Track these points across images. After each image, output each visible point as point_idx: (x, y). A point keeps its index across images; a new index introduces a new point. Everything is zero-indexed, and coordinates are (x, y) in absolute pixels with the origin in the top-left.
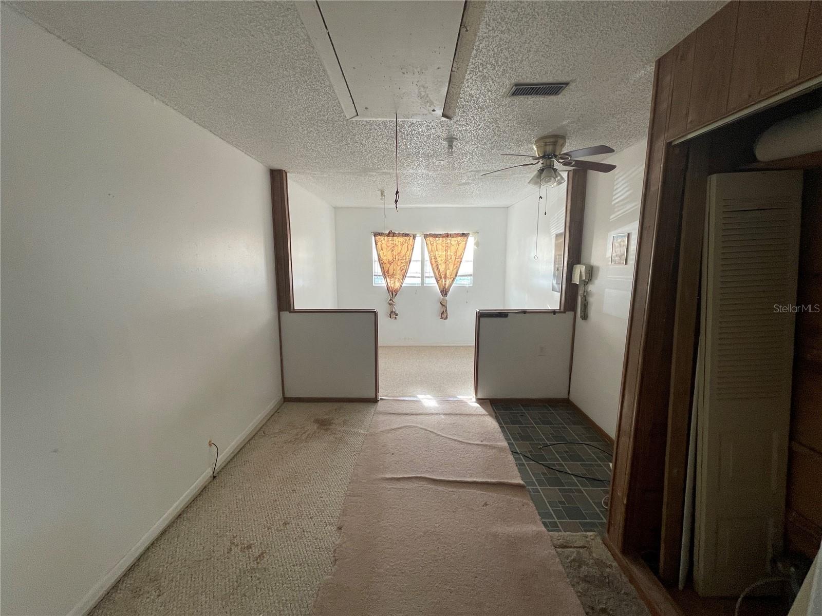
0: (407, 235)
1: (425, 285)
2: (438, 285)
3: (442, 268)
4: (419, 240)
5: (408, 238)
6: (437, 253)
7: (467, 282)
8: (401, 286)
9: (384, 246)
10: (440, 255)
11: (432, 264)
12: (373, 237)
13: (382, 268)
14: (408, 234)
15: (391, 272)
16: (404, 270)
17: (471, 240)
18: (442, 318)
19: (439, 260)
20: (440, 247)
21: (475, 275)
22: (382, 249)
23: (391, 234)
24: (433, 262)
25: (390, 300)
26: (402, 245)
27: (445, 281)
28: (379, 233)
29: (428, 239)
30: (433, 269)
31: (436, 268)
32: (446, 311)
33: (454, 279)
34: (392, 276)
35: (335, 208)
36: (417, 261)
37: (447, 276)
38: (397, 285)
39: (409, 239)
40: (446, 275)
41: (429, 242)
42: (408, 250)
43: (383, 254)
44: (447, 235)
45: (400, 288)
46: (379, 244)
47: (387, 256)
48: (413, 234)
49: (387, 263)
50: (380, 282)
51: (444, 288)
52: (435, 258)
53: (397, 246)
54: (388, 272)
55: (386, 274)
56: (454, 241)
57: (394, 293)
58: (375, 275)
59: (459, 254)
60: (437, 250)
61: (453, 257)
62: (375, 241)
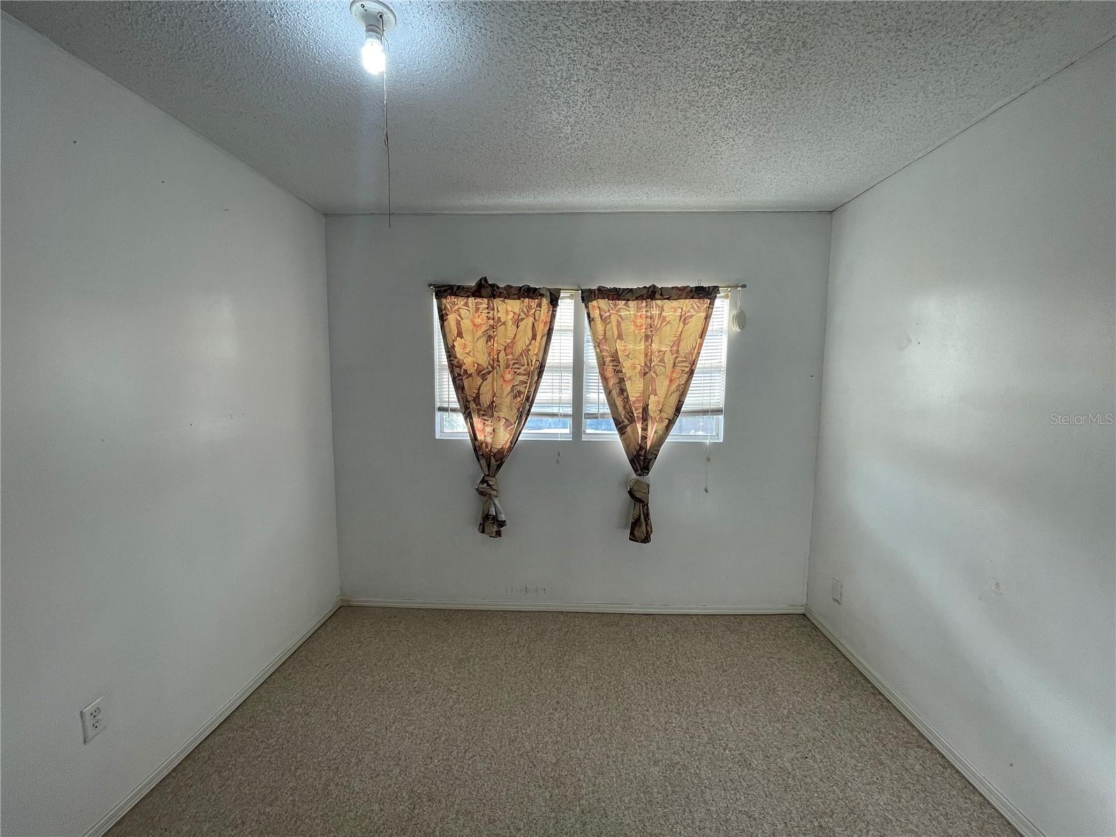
0: (529, 293)
1: (584, 438)
2: (624, 441)
3: (634, 389)
4: (567, 308)
5: (534, 303)
6: (619, 346)
7: (711, 431)
8: (515, 440)
9: (466, 324)
10: (632, 351)
11: (605, 379)
12: (435, 301)
13: (459, 388)
14: (535, 289)
15: (485, 399)
16: (523, 397)
17: (723, 308)
18: (633, 537)
19: (626, 365)
20: (628, 327)
21: (733, 410)
22: (460, 334)
23: (485, 290)
24: (609, 372)
25: (483, 481)
26: (517, 322)
27: (645, 429)
28: (451, 287)
29: (594, 303)
30: (609, 393)
31: (616, 388)
32: (647, 516)
33: (671, 422)
34: (489, 411)
35: (326, 215)
36: (559, 368)
37: (651, 413)
38: (503, 438)
39: (539, 305)
40: (645, 409)
41: (595, 314)
42: (534, 337)
43: (465, 346)
44: (651, 294)
45: (510, 449)
46: (452, 318)
47: (473, 353)
48: (549, 290)
49: (475, 375)
50: (454, 426)
51: (641, 448)
52: (615, 359)
53: (504, 323)
54: (477, 399)
55: (470, 405)
56: (671, 309)
57: (493, 460)
58: (441, 409)
59: (685, 347)
60: (620, 337)
61: (669, 359)
62: (440, 310)
